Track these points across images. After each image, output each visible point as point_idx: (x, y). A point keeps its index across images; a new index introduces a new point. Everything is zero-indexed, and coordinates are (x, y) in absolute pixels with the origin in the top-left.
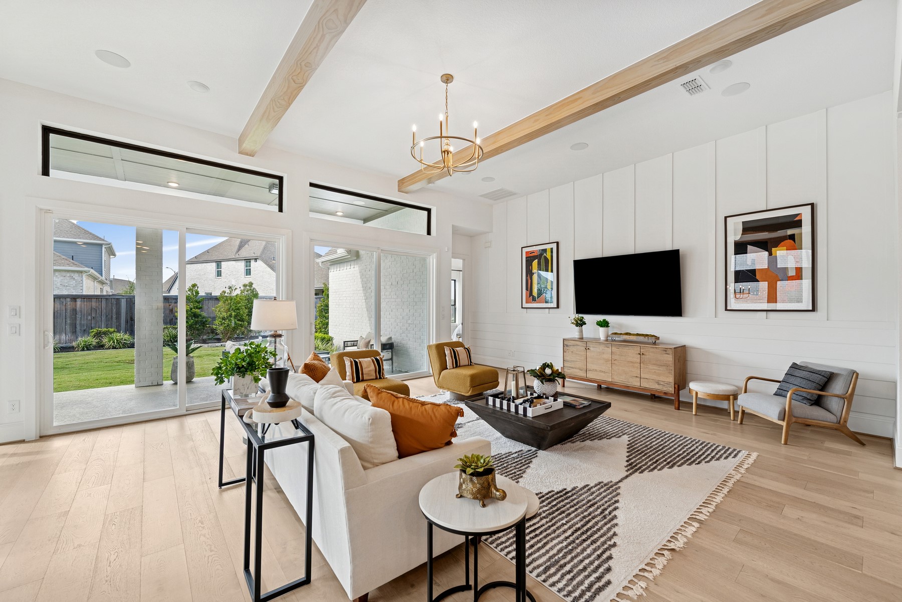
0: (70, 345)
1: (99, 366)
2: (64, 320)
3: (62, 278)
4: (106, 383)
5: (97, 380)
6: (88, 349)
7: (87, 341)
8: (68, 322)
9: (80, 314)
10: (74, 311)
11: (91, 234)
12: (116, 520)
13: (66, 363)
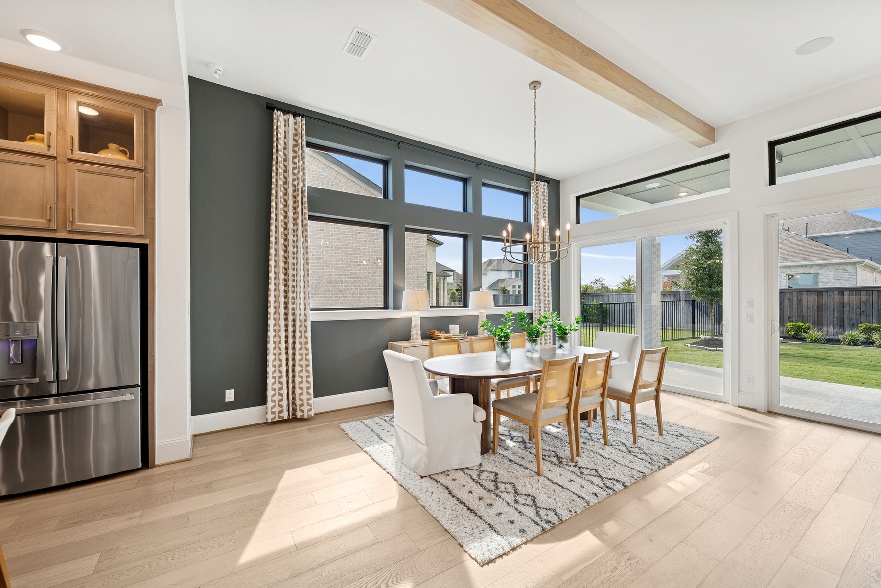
0: (836, 338)
1: (861, 364)
2: (832, 313)
3: (834, 271)
4: (858, 382)
5: (851, 377)
6: (855, 344)
7: (854, 336)
8: (836, 314)
9: (848, 307)
10: (842, 304)
11: (871, 221)
12: (788, 508)
13: (828, 355)
